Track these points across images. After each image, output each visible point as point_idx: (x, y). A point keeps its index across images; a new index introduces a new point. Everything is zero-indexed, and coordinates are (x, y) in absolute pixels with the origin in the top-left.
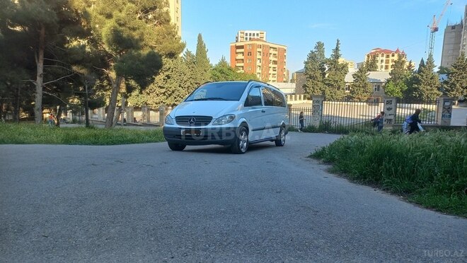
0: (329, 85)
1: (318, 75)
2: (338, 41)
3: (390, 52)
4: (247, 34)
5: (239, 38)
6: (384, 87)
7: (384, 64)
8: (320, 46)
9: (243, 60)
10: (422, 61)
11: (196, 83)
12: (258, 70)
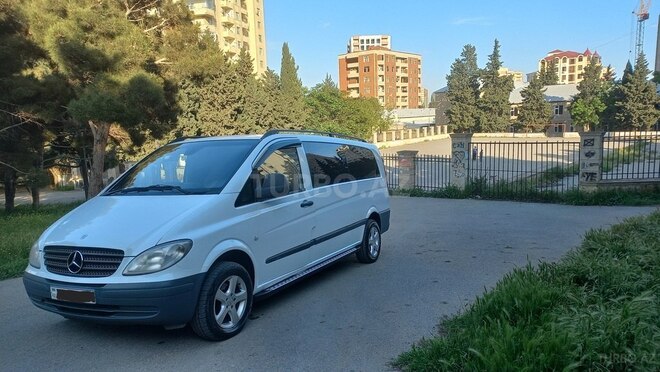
0: (485, 109)
1: (468, 95)
2: (496, 42)
3: (576, 54)
4: (362, 41)
5: (353, 48)
6: (569, 109)
7: (567, 73)
8: (469, 52)
9: (357, 78)
10: (629, 65)
11: (283, 118)
12: (381, 92)
